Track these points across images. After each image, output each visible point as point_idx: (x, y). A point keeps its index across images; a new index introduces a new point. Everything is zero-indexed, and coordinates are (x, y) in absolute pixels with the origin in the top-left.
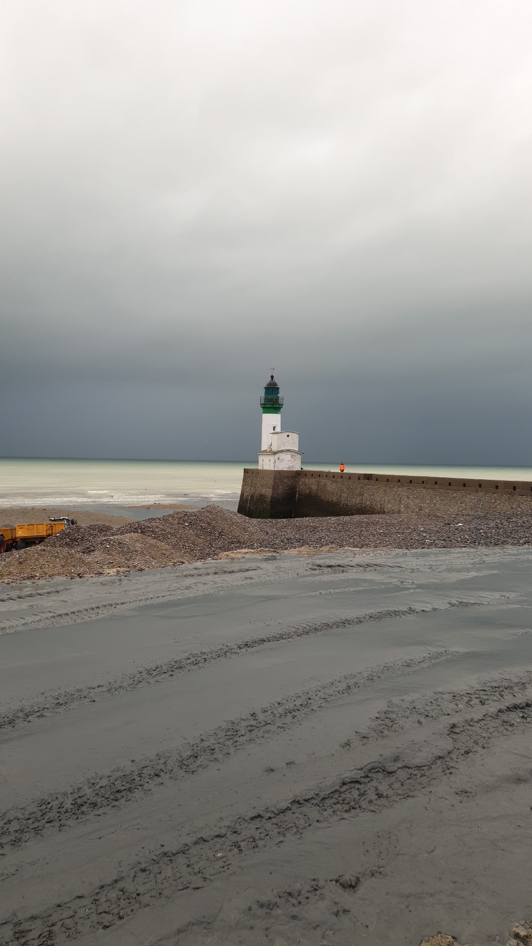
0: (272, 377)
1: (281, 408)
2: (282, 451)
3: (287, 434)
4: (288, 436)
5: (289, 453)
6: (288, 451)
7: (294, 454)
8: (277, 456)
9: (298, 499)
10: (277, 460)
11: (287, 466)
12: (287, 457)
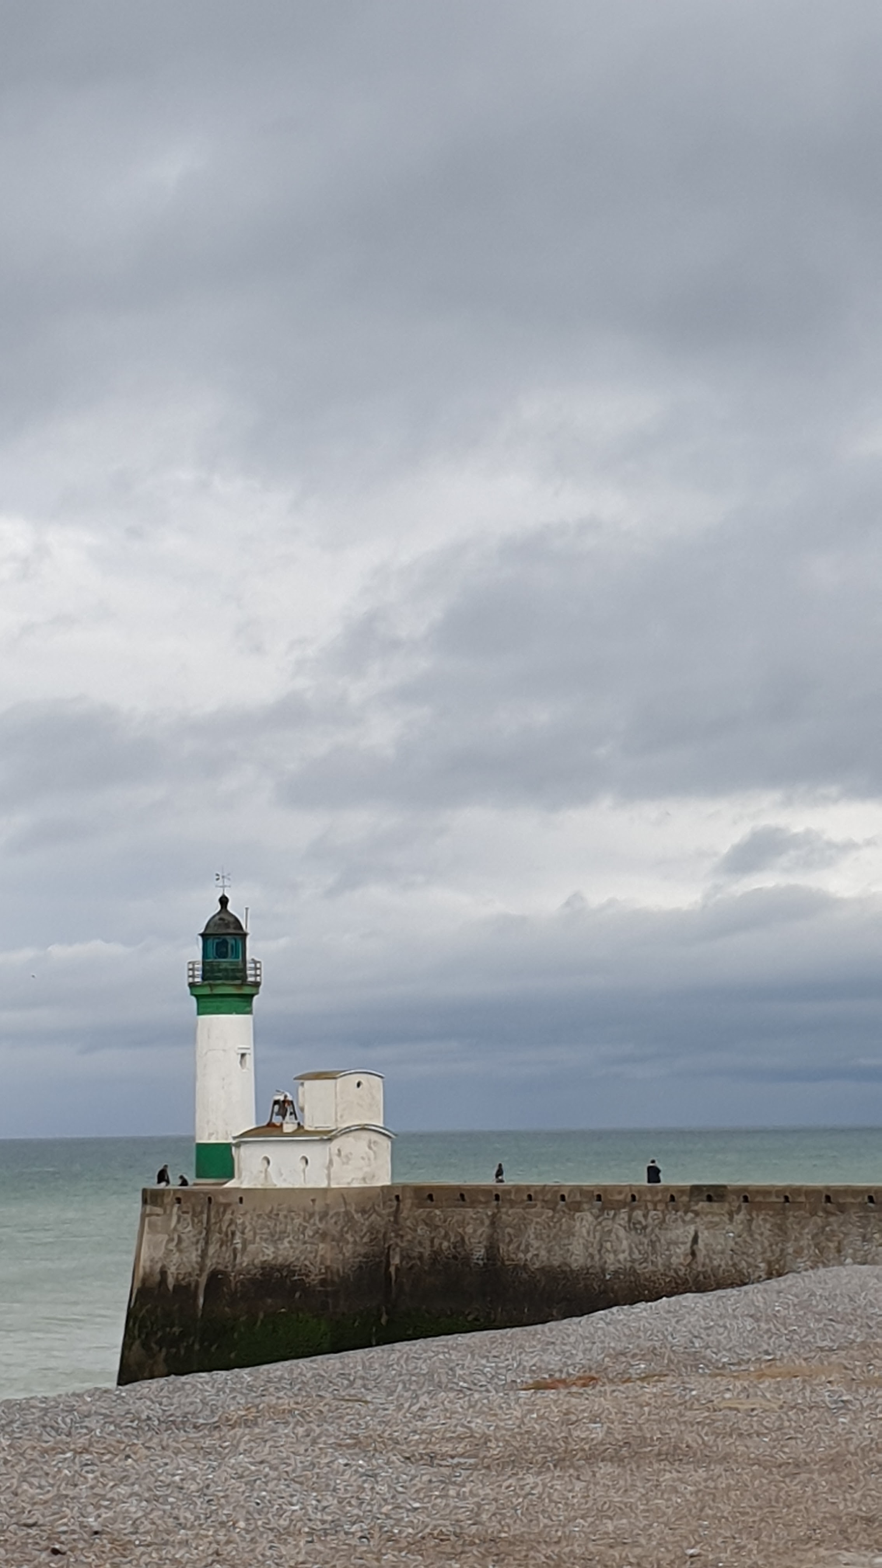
0: (224, 901)
1: (252, 996)
2: (348, 1131)
3: (356, 1078)
4: (359, 1085)
5: (365, 1135)
6: (364, 1128)
7: (375, 1137)
8: (335, 1145)
9: (397, 1269)
10: (336, 1159)
11: (360, 1175)
12: (356, 1145)
